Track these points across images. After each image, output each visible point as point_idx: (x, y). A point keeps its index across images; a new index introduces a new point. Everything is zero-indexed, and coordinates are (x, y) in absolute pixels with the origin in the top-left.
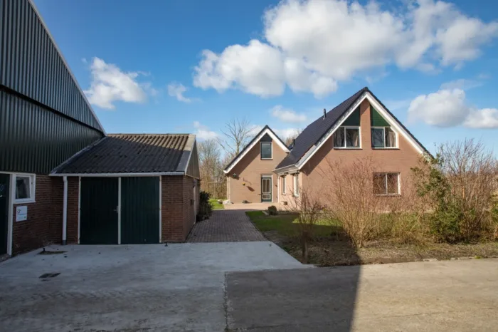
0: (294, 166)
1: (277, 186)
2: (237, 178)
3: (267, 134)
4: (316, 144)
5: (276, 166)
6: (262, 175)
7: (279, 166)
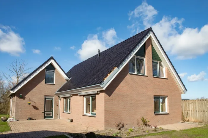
0: (99, 86)
1: (57, 105)
2: (23, 98)
3: (51, 65)
4: (118, 66)
5: (58, 90)
6: (45, 96)
7: (60, 90)
